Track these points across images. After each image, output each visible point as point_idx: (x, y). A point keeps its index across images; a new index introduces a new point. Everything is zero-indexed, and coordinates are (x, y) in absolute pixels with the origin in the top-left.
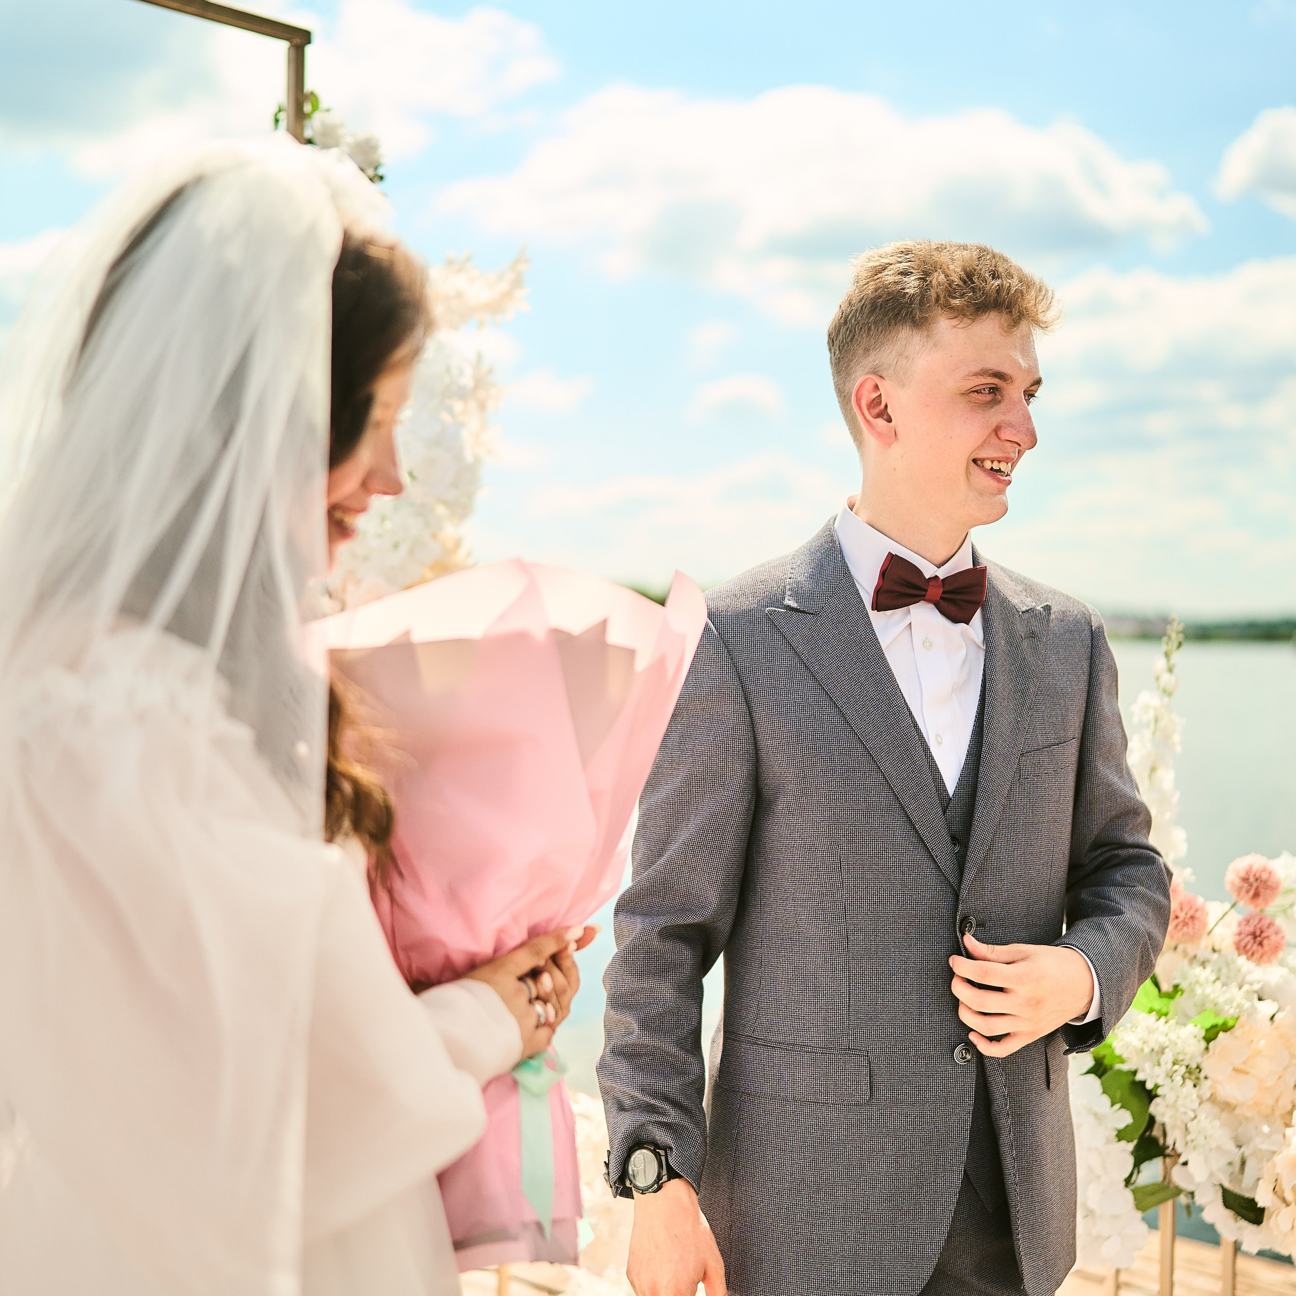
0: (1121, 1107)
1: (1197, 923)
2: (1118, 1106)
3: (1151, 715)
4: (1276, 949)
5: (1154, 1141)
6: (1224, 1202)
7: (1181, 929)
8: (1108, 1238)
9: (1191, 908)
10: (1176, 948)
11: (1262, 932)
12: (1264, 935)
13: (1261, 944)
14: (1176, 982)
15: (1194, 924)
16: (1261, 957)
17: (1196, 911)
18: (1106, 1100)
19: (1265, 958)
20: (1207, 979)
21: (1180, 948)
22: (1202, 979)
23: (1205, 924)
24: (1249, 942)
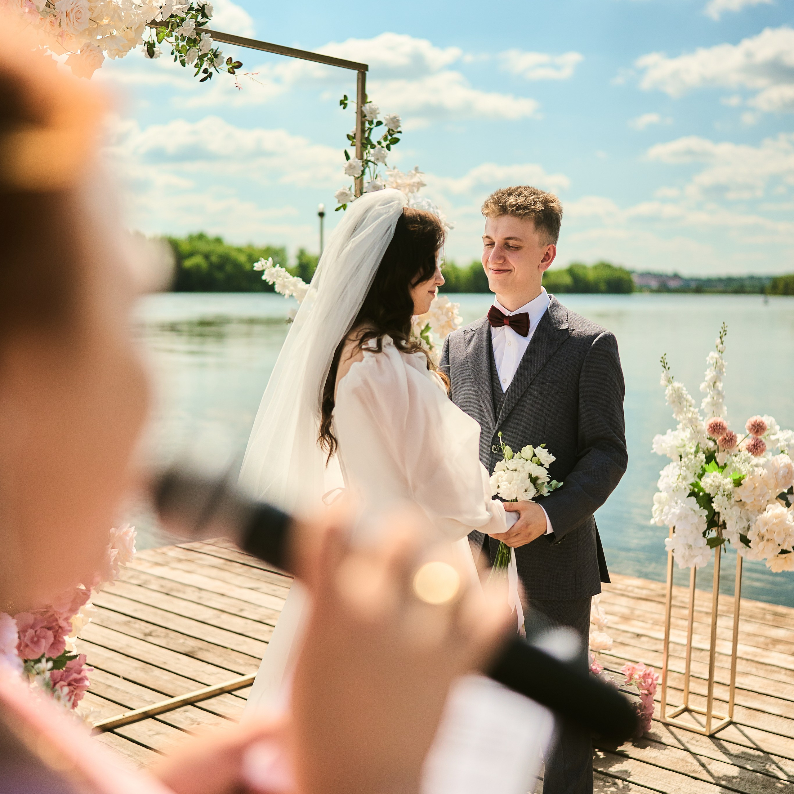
0: (704, 508)
1: (733, 441)
2: (702, 508)
3: (715, 360)
4: (763, 450)
5: (715, 521)
6: (740, 540)
7: (727, 443)
8: (697, 556)
9: (731, 436)
10: (724, 451)
11: (757, 444)
12: (758, 445)
13: (757, 449)
14: (725, 462)
15: (731, 442)
16: (757, 454)
17: (733, 436)
18: (698, 505)
19: (758, 454)
20: (737, 461)
21: (726, 450)
22: (735, 461)
23: (736, 441)
24: (752, 448)
